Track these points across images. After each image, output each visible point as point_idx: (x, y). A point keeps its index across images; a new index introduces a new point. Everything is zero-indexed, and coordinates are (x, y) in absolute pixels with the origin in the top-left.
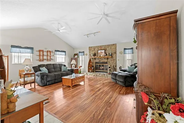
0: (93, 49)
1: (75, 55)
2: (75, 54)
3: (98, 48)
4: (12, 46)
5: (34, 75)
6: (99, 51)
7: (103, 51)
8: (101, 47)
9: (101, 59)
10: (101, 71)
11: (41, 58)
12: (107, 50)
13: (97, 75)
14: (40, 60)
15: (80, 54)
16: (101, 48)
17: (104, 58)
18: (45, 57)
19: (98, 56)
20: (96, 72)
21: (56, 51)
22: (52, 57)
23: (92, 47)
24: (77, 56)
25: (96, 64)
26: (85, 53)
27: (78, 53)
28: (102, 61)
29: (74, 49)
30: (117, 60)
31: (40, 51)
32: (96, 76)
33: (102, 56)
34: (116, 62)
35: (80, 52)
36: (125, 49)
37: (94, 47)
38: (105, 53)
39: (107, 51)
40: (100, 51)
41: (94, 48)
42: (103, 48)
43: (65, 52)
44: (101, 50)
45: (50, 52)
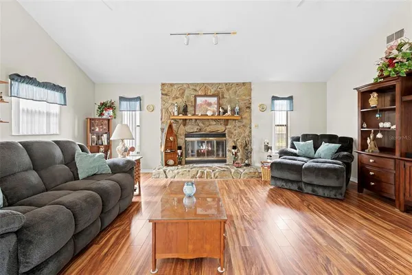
0: (175, 92)
1: (105, 106)
2: (102, 104)
3: (195, 90)
6: (199, 100)
7: (214, 100)
8: (205, 86)
9: (207, 123)
10: (206, 158)
12: (223, 97)
13: (203, 173)
15: (124, 104)
16: (204, 90)
17: (215, 120)
19: (194, 115)
20: (187, 163)
23: (172, 85)
24: (111, 112)
25: (187, 139)
26: (146, 103)
27: (116, 99)
28: (208, 129)
30: (253, 126)
32: (201, 177)
33: (209, 113)
34: (250, 132)
35: (122, 99)
36: (274, 98)
37: (183, 84)
38: (219, 105)
39: (223, 102)
40: (204, 99)
41: (182, 89)
42: (212, 91)
43: (62, 90)
44: (206, 96)
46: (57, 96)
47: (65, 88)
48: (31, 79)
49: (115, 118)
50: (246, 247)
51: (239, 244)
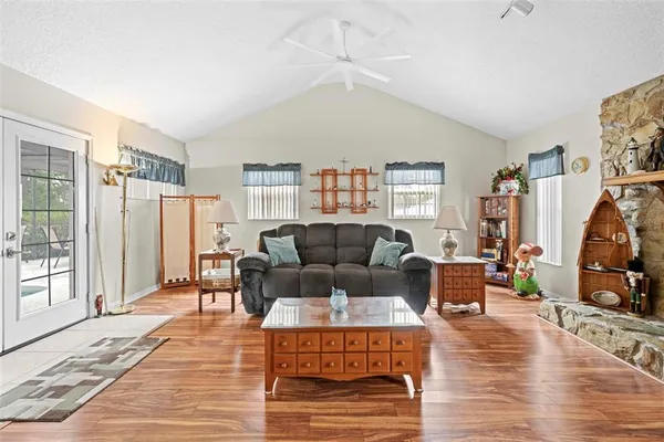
0: (637, 112)
1: (501, 176)
2: (500, 173)
4: (248, 167)
5: (229, 261)
11: (329, 198)
14: (325, 210)
18: (343, 198)
21: (389, 167)
22: (370, 197)
23: (628, 93)
26: (571, 156)
27: (524, 161)
29: (505, 142)
31: (324, 173)
43: (439, 166)
45: (364, 173)
46: (433, 174)
47: (443, 164)
48: (400, 164)
49: (527, 192)
50: (309, 421)
51: (316, 414)
